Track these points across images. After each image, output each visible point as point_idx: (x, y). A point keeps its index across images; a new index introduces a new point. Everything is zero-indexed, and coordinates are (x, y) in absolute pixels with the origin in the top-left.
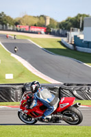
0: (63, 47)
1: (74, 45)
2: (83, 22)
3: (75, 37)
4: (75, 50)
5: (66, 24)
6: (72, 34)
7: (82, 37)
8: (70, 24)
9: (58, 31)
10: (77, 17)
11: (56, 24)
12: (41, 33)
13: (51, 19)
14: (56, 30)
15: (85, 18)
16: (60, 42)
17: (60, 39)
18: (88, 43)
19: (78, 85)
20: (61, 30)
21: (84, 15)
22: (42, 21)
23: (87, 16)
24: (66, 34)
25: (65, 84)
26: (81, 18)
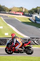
3: (36, 17)
4: (36, 22)
5: (32, 11)
6: (34, 16)
8: (33, 11)
9: (28, 14)
10: (36, 8)
11: (27, 11)
12: (21, 15)
13: (25, 9)
14: (27, 14)
16: (29, 19)
17: (29, 18)
19: (37, 38)
20: (29, 14)
21: (39, 7)
22: (21, 9)
24: (32, 16)
25: (31, 38)
26: (38, 9)
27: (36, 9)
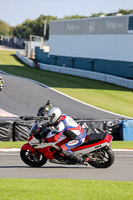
0: (18, 64)
1: (36, 61)
2: (48, 26)
3: (37, 48)
4: (37, 67)
5: (24, 30)
6: (32, 45)
7: (46, 49)
8: (29, 29)
9: (12, 40)
10: (39, 20)
11: (8, 30)
14: (8, 38)
15: (51, 21)
16: (15, 56)
17: (14, 51)
18: (56, 58)
20: (15, 39)
21: (49, 17)
23: (54, 19)
24: (24, 45)
25: (21, 118)
26: (45, 22)
27: (38, 25)
